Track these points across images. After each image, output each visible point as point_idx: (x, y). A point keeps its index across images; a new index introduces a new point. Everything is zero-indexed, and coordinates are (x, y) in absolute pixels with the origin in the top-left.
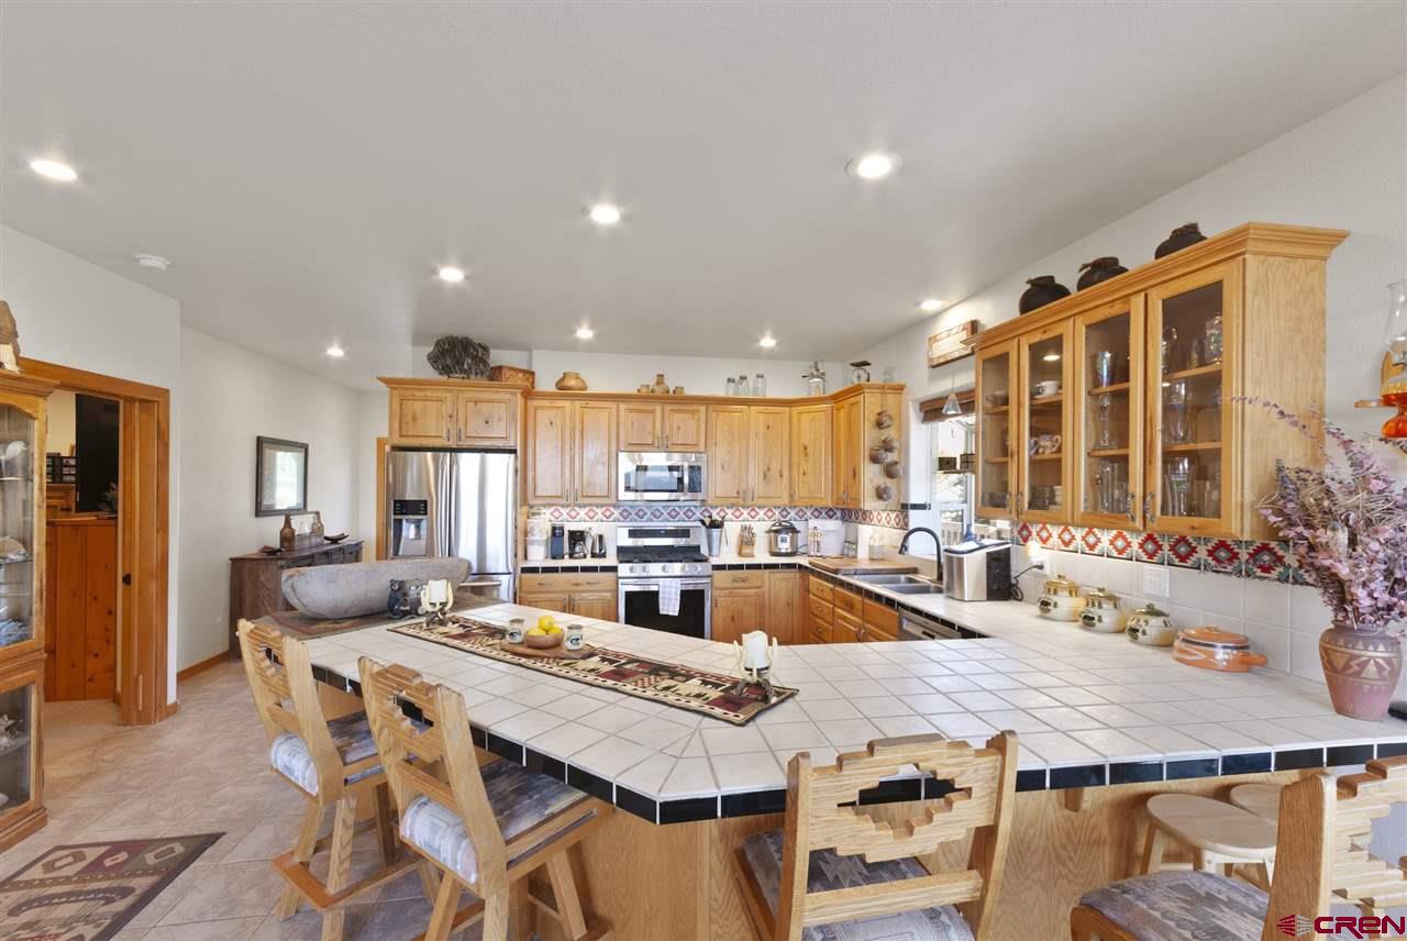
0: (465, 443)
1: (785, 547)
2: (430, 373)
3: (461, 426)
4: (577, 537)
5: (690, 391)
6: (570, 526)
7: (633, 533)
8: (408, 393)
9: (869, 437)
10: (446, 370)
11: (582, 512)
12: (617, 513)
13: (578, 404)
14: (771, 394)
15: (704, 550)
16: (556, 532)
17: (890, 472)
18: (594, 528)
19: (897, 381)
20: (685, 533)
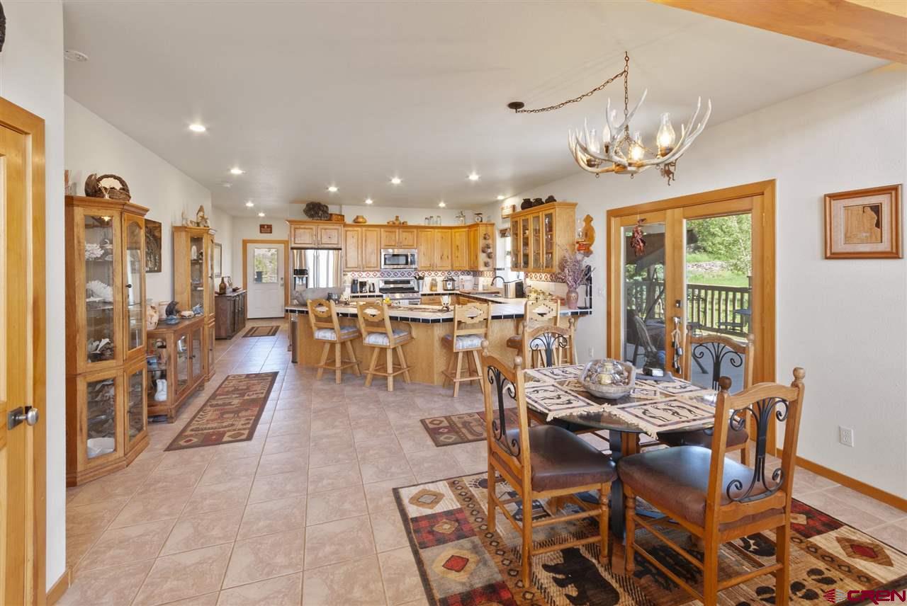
0: (320, 246)
1: (449, 287)
2: (305, 218)
3: (319, 239)
4: (363, 284)
5: (410, 223)
6: (360, 280)
7: (386, 282)
8: (298, 226)
9: (481, 243)
10: (311, 216)
11: (364, 274)
12: (379, 274)
13: (364, 229)
14: (443, 225)
15: (416, 289)
16: (354, 282)
17: (489, 256)
18: (370, 281)
19: (493, 222)
20: (408, 282)
